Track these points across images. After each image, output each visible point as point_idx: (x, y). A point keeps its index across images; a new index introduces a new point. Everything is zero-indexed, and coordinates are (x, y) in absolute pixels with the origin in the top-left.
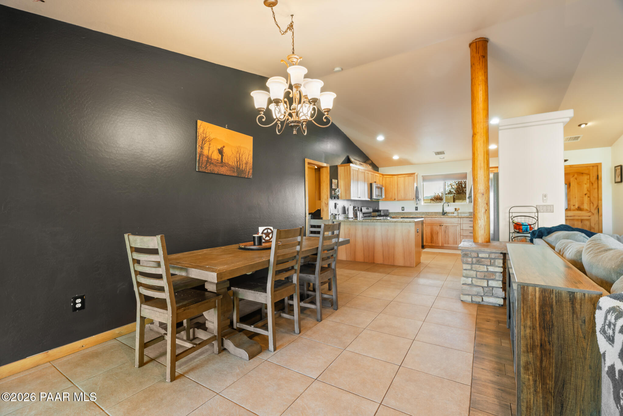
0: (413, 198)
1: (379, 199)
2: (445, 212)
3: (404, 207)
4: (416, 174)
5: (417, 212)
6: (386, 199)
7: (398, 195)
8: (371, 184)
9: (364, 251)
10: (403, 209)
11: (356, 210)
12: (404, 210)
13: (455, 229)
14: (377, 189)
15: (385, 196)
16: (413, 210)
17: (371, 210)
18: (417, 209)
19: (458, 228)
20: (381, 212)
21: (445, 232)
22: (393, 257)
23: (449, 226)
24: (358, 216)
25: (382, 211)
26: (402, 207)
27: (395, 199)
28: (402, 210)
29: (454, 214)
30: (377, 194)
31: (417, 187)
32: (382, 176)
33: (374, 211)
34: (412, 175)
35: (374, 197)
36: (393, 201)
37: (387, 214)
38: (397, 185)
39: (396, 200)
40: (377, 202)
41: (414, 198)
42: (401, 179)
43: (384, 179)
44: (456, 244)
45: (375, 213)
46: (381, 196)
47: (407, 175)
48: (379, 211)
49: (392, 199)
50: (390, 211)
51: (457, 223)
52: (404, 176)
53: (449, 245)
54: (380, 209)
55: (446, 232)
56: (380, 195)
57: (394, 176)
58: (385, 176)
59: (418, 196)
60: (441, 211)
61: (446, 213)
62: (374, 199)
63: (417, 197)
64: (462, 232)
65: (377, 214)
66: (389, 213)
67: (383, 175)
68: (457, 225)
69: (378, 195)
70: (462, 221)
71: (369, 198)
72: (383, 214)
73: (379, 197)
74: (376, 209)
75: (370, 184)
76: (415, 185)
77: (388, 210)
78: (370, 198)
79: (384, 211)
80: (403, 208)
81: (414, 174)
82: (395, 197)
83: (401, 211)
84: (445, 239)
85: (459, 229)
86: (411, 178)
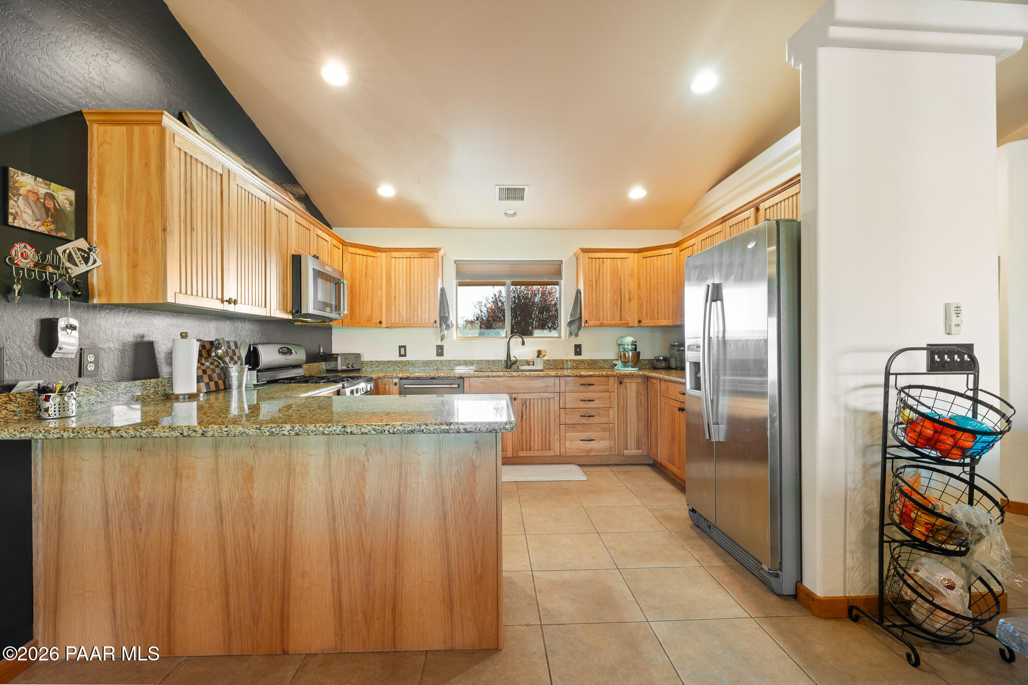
0: (432, 321)
1: (331, 320)
2: (513, 359)
3: (404, 347)
4: (441, 253)
5: (441, 361)
6: (353, 321)
7: (389, 306)
8: (297, 260)
9: (227, 594)
10: (403, 353)
11: (220, 358)
12: (405, 355)
13: (547, 407)
14: (320, 281)
15: (352, 309)
16: (433, 356)
17: (299, 355)
18: (440, 350)
19: (554, 406)
20: (336, 360)
21: (522, 417)
22: (394, 610)
23: (532, 400)
24: (235, 383)
25: (339, 359)
26: (400, 347)
27: (380, 323)
28: (401, 355)
29: (533, 365)
30: (320, 297)
31: (443, 290)
32: (341, 245)
33: (313, 358)
34: (431, 255)
35: (310, 307)
36: (375, 326)
37: (356, 367)
38: (389, 279)
39: (384, 325)
40: (323, 327)
41: (435, 322)
42: (400, 264)
43: (348, 257)
44: (550, 449)
45: (316, 364)
46: (338, 308)
47: (416, 254)
48: (329, 357)
49: (371, 320)
50: (366, 358)
51: (552, 389)
52: (408, 254)
53: (532, 453)
54: (335, 350)
55: (524, 416)
56: (334, 303)
57: (379, 254)
58: (351, 249)
59: (447, 315)
60: (503, 357)
61: (515, 362)
62: (308, 315)
63: (444, 320)
64: (563, 416)
65: (323, 366)
66: (362, 363)
67: (344, 243)
68: (551, 395)
69: (326, 305)
70: (563, 384)
71: (285, 310)
72: (345, 368)
73: (328, 309)
74: (322, 351)
75: (294, 256)
76: (440, 286)
77: (358, 356)
78: (291, 312)
79: (346, 356)
80: (402, 350)
81: (436, 250)
82: (381, 317)
83: (395, 357)
84: (522, 437)
85: (557, 408)
86: (429, 262)
